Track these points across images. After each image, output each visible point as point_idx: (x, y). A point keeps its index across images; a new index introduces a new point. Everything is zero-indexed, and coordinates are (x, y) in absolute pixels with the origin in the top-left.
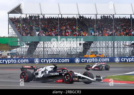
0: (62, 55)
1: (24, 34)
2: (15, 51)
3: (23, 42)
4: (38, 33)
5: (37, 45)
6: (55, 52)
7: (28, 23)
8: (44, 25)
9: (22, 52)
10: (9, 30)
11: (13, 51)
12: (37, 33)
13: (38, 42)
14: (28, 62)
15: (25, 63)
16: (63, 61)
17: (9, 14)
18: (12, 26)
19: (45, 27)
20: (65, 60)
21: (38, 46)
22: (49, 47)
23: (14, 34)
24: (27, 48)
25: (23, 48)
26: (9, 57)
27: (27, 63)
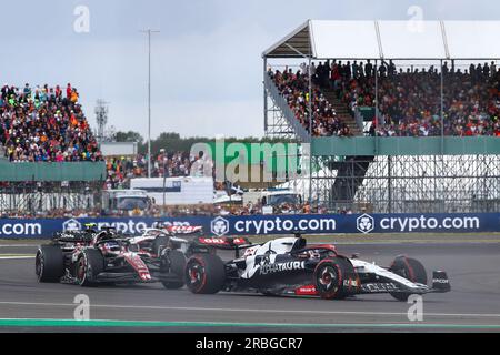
0: (453, 204)
1: (320, 130)
2: (287, 189)
3: (317, 157)
4: (370, 123)
5: (366, 166)
6: (428, 195)
7: (333, 90)
8: (391, 96)
9: (314, 195)
10: (266, 115)
11: (281, 190)
12: (368, 125)
13: (371, 159)
14: (334, 227)
15: (325, 231)
16: (458, 223)
17: (268, 59)
18: (277, 103)
19: (396, 103)
20: (466, 219)
21: (370, 171)
22: (407, 174)
23: (284, 129)
24: (331, 178)
25: (318, 178)
26: (268, 210)
27: (331, 231)
